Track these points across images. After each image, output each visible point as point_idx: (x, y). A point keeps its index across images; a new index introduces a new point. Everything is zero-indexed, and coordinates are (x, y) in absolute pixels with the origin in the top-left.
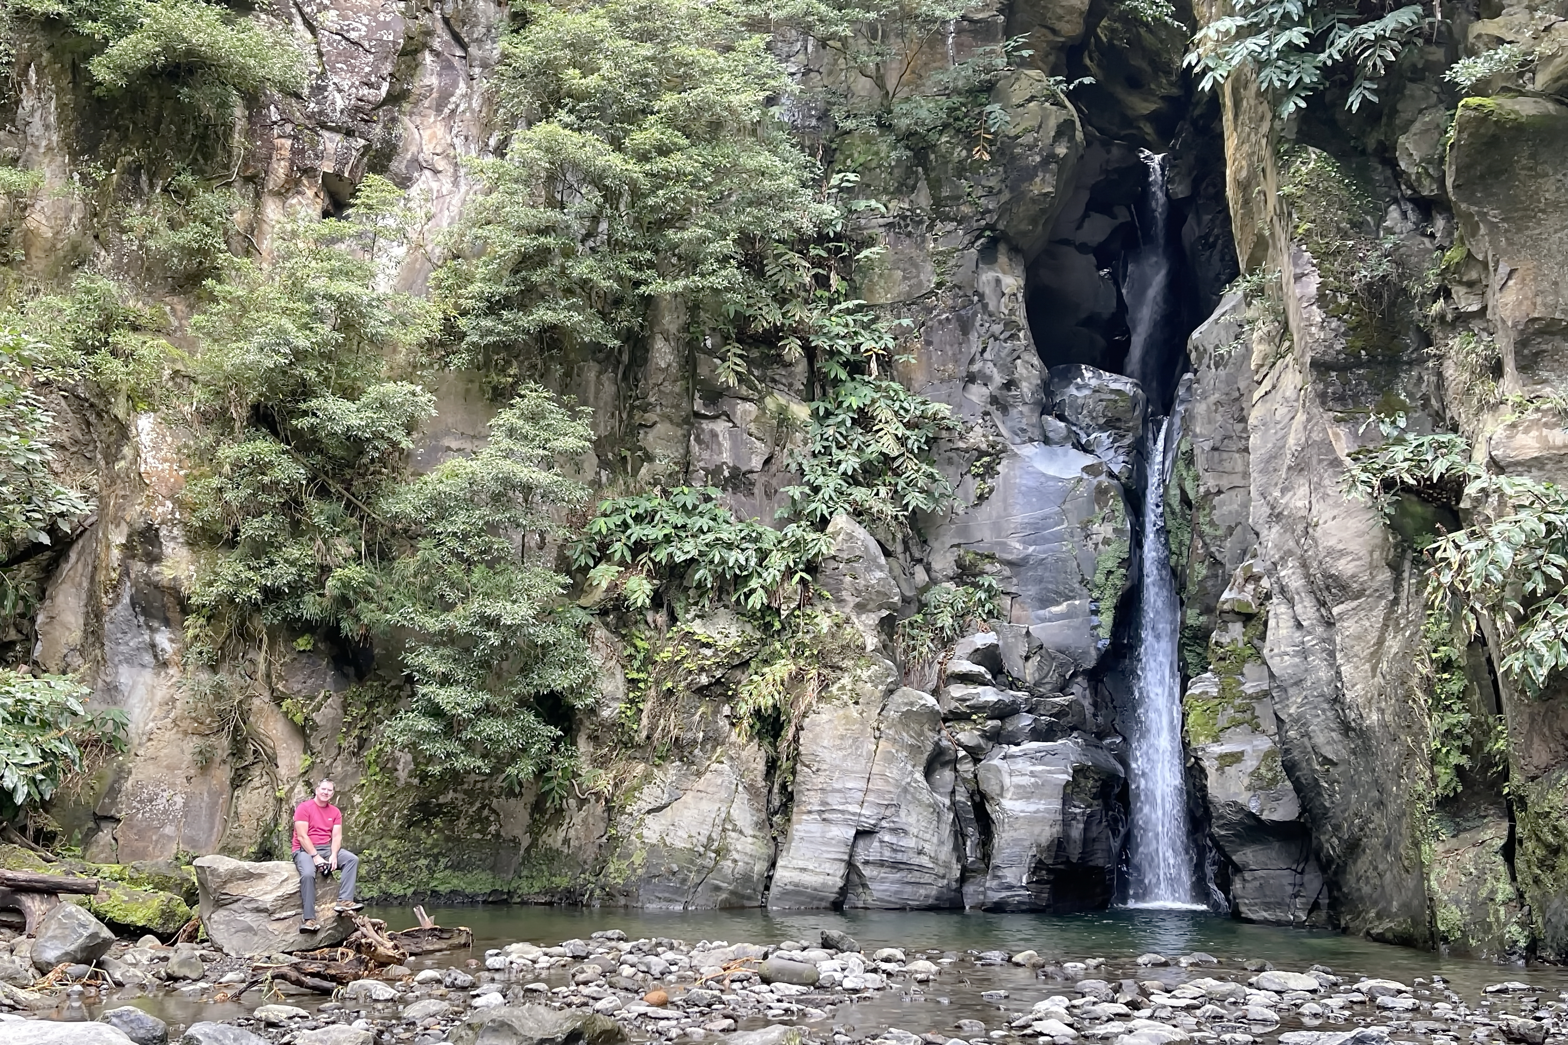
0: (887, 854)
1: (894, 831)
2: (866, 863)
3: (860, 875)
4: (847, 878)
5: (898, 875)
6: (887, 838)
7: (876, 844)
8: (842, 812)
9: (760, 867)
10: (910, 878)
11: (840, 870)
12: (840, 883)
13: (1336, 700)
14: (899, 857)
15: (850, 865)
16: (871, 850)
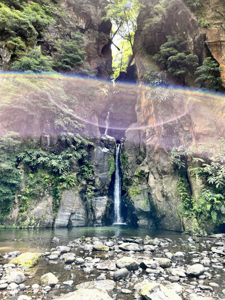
0: (77, 218)
1: (78, 213)
2: (73, 219)
3: (71, 222)
4: (69, 223)
5: (78, 222)
6: (77, 215)
7: (74, 216)
8: (68, 210)
9: (52, 221)
10: (80, 222)
11: (67, 221)
12: (67, 223)
13: (162, 191)
14: (79, 218)
15: (70, 220)
16: (74, 217)
